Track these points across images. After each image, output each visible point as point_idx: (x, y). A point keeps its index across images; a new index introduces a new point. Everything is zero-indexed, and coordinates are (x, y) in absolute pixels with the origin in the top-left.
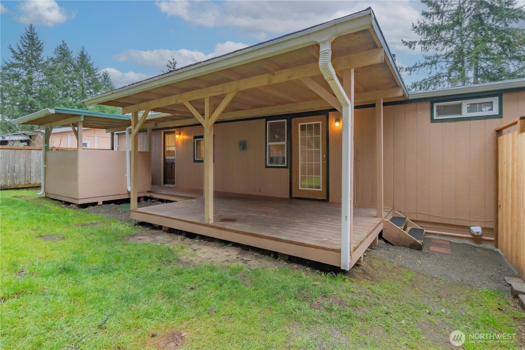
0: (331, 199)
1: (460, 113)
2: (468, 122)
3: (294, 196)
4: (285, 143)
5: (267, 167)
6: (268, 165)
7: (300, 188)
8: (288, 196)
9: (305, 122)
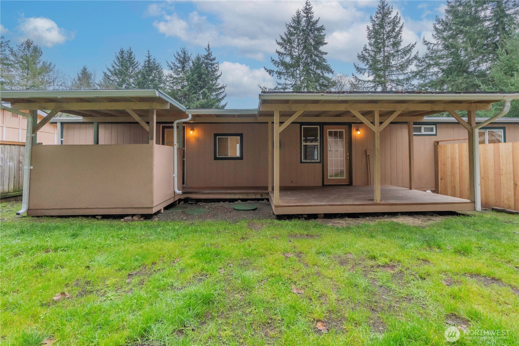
0: (354, 183)
1: (420, 132)
2: (424, 137)
3: (325, 184)
4: (318, 144)
5: (301, 162)
6: (303, 161)
7: (329, 178)
8: (321, 185)
9: (332, 129)
